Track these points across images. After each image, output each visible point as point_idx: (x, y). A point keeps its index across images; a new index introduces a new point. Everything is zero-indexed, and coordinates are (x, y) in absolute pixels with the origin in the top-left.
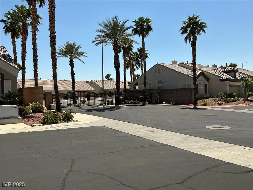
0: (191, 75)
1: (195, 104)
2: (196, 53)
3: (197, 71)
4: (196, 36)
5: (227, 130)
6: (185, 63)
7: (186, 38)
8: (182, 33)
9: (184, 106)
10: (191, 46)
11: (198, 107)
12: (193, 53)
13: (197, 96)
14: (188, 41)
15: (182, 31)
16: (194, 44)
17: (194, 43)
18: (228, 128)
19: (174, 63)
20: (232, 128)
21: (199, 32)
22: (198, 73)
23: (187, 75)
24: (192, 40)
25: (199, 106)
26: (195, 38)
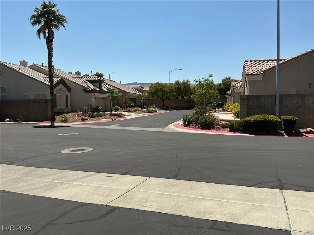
0: (47, 82)
1: (53, 120)
2: (52, 53)
3: (56, 78)
4: (53, 31)
5: (88, 153)
6: (38, 66)
7: (39, 31)
8: (33, 23)
9: (36, 124)
10: (46, 42)
11: (56, 124)
12: (48, 53)
13: (56, 110)
14: (42, 36)
15: (33, 20)
16: (50, 41)
17: (50, 39)
18: (89, 149)
19: (24, 64)
20: (94, 149)
21: (57, 27)
22: (56, 80)
23: (41, 82)
24: (47, 35)
25: (57, 122)
26: (51, 34)
